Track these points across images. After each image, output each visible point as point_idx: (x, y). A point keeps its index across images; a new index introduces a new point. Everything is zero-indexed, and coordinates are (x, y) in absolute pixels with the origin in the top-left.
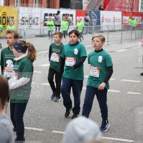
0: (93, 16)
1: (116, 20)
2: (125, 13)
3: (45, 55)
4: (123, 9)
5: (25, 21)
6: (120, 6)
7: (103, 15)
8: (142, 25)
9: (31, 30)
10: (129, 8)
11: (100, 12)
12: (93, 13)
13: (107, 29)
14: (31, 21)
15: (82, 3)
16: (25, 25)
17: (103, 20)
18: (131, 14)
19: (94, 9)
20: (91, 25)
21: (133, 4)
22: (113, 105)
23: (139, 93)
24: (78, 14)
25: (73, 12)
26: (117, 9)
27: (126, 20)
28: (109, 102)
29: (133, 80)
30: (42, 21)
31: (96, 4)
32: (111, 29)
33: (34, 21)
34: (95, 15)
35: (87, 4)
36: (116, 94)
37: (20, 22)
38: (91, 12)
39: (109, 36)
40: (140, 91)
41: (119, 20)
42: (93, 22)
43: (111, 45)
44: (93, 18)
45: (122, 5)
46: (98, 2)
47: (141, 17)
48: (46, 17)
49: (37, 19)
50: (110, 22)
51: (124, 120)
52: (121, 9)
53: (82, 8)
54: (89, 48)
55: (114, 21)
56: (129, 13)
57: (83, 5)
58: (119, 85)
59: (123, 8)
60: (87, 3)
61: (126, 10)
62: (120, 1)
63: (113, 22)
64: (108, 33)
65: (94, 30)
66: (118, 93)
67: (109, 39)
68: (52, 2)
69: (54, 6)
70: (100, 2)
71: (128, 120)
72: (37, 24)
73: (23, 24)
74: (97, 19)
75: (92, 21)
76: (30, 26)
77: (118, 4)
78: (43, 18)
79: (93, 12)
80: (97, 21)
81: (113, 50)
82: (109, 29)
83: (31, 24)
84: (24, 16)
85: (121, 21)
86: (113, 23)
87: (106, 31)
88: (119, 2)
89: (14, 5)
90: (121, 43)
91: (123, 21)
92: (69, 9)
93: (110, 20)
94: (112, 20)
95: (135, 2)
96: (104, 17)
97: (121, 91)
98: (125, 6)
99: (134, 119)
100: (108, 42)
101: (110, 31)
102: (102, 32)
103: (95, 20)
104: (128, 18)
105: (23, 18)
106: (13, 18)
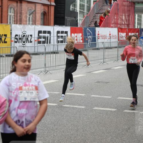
0: (88, 33)
1: (112, 36)
2: (122, 29)
3: (39, 73)
4: (119, 26)
5: (18, 39)
6: (115, 22)
7: (98, 32)
9: (25, 47)
10: (126, 24)
11: (95, 28)
13: (102, 46)
14: (24, 39)
16: (19, 42)
17: (99, 36)
19: (89, 25)
20: (86, 42)
21: (129, 20)
24: (72, 32)
25: (68, 29)
26: (113, 25)
27: (122, 37)
28: (105, 121)
29: (129, 98)
30: (36, 39)
31: (91, 20)
32: (107, 45)
33: (27, 39)
34: (90, 32)
35: (82, 21)
36: (112, 113)
37: (13, 39)
38: (86, 29)
39: (105, 53)
41: (115, 37)
42: (89, 39)
43: (107, 63)
44: (89, 35)
45: (118, 22)
46: (94, 18)
48: (40, 35)
49: (31, 37)
50: (105, 39)
51: (121, 140)
52: (117, 26)
54: (85, 66)
55: (110, 38)
56: (125, 29)
58: (115, 103)
59: (119, 24)
60: (82, 20)
61: (122, 26)
62: (115, 18)
63: (109, 39)
64: (104, 50)
65: (90, 47)
66: (114, 111)
67: (105, 56)
68: (46, 19)
69: (48, 23)
71: (125, 140)
72: (31, 42)
73: (16, 42)
74: (93, 36)
75: (87, 38)
76: (24, 44)
77: (114, 20)
78: (37, 36)
79: (88, 29)
80: (93, 38)
81: (109, 67)
82: (105, 46)
83: (24, 42)
84: (17, 34)
85: (117, 37)
87: (102, 48)
89: (7, 23)
90: (118, 60)
91: (120, 37)
92: (64, 26)
93: (106, 37)
94: (108, 36)
95: (131, 18)
96: (100, 34)
97: (117, 109)
98: (121, 23)
99: (130, 138)
100: (104, 59)
101: (105, 48)
102: (98, 49)
103: (90, 37)
104: (124, 34)
105: (16, 35)
106: (6, 35)
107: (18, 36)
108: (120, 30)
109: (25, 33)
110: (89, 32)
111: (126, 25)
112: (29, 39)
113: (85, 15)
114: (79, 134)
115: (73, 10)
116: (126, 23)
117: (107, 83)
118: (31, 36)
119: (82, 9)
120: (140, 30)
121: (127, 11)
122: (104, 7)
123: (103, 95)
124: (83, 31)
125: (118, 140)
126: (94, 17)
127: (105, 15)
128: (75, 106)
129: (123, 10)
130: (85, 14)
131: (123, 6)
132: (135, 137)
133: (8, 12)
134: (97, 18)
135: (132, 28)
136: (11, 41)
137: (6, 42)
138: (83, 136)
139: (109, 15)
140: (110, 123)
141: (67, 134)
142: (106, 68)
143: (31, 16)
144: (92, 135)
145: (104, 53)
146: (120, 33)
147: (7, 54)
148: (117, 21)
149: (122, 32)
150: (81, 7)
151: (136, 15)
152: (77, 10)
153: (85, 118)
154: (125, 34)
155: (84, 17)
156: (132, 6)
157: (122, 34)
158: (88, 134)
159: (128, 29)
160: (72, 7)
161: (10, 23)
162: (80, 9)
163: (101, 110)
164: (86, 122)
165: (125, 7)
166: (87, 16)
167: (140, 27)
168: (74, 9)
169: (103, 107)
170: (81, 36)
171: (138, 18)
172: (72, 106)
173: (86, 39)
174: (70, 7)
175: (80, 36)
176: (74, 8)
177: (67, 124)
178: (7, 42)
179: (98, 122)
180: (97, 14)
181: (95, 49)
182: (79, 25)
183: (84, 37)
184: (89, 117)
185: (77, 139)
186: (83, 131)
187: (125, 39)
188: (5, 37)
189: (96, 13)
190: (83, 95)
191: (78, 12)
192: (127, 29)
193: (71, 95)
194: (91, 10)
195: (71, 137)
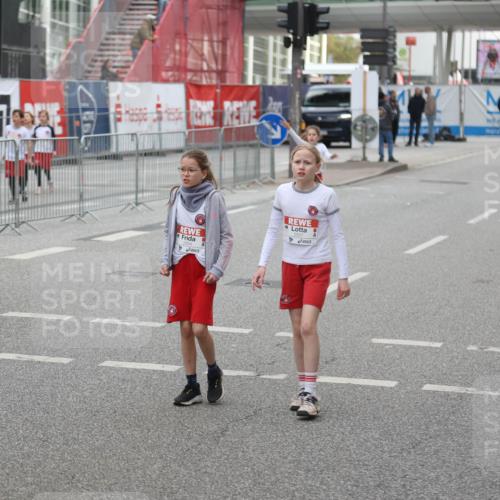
0: (82, 102)
1: (167, 112)
2: (199, 87)
4: (189, 76)
6: (177, 63)
7: (118, 97)
8: (256, 129)
10: (213, 71)
11: (107, 85)
12: (82, 91)
13: (132, 147)
15: (42, 54)
17: (120, 113)
18: (218, 91)
19: (87, 74)
20: (75, 133)
21: (224, 56)
22: (154, 418)
23: (247, 373)
24: (26, 96)
25: (10, 87)
26: (170, 73)
27: (200, 116)
28: (142, 407)
29: (224, 325)
31: (93, 56)
32: (146, 144)
35: (62, 59)
36: (165, 379)
38: (72, 87)
39: (140, 172)
40: (251, 365)
41: (176, 115)
42: (85, 122)
43: (148, 204)
44: (84, 110)
45: (186, 62)
46: (100, 50)
47: (253, 103)
50: (143, 122)
51: (195, 471)
52: (183, 76)
53: (42, 73)
55: (160, 119)
56: (210, 87)
57: (48, 59)
59: (191, 71)
60: (60, 55)
61: (201, 78)
62: (177, 47)
63: (154, 120)
64: (137, 161)
65: (89, 151)
66: (173, 374)
67: (140, 184)
71: (209, 470)
74: (98, 111)
75: (78, 118)
77: (172, 56)
79: (80, 87)
80: (99, 117)
81: (156, 221)
82: (140, 148)
85: (184, 115)
86: (156, 125)
87: (129, 155)
88: (175, 51)
91: (192, 115)
93: (145, 114)
94: (152, 113)
95: (232, 48)
96: (123, 105)
98: (196, 64)
99: (228, 465)
100: (137, 192)
101: (141, 155)
102: (116, 157)
103: (90, 115)
104: (207, 106)
108: (195, 91)
110: (84, 99)
111: (214, 75)
113: (73, 40)
114: (51, 453)
115: (30, 19)
116: (214, 66)
119: (61, 16)
120: (261, 89)
121: (218, 24)
122: (138, 10)
124: (65, 94)
125: (185, 472)
126: (103, 44)
128: (37, 358)
129: (203, 23)
130: (72, 33)
131: (201, 8)
132: (244, 462)
134: (114, 50)
135: (236, 83)
140: (158, 416)
141: (11, 453)
142: (143, 224)
144: (94, 458)
145: (137, 170)
146: (192, 102)
148: (183, 58)
149: (201, 97)
150: (58, 11)
151: (248, 39)
152: (43, 20)
153: (70, 399)
154: (211, 104)
155: (68, 45)
156: (233, 8)
157: (199, 103)
158: (82, 452)
159: (223, 88)
160: (26, 11)
162: (54, 16)
163: (128, 370)
164: (77, 413)
165: (210, 11)
166: (80, 43)
167: (264, 80)
168: (33, 17)
169: (134, 361)
170: (59, 112)
171: (255, 51)
172: (26, 357)
173: (76, 123)
174: (17, 11)
175: (55, 113)
176: (31, 13)
177: (8, 421)
179: (115, 412)
180: (114, 33)
181: (106, 158)
182: (52, 72)
183: (67, 115)
184: (86, 393)
185: (43, 472)
186: (66, 443)
187: (209, 121)
189: (110, 33)
191: (47, 26)
192: (216, 87)
193: (21, 319)
194: (92, 20)
195: (22, 465)
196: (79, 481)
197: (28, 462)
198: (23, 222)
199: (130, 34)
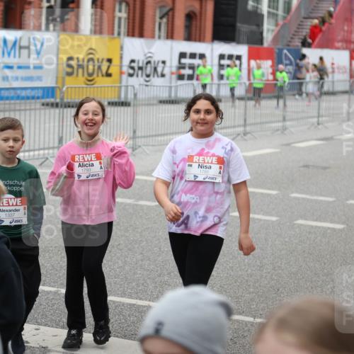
1: (338, 68)
4: (352, 46)
5: (136, 68)
6: (346, 37)
9: (149, 87)
11: (300, 50)
12: (286, 54)
14: (149, 69)
15: (261, 30)
16: (137, 76)
19: (289, 43)
22: (328, 256)
24: (251, 57)
25: (242, 50)
26: (340, 44)
28: (320, 249)
30: (174, 70)
31: (293, 32)
33: (155, 69)
34: (291, 57)
35: (274, 34)
36: (335, 233)
37: (125, 69)
38: (281, 50)
39: (321, 105)
41: (344, 70)
42: (287, 73)
43: (326, 125)
44: (287, 65)
45: (351, 37)
46: (298, 28)
48: (183, 61)
49: (163, 65)
52: (348, 45)
53: (261, 41)
54: (278, 130)
55: (333, 72)
57: (265, 34)
58: (342, 213)
60: (273, 31)
62: (346, 28)
63: (330, 73)
65: (289, 90)
66: (341, 230)
67: (321, 111)
69: (200, 36)
70: (302, 29)
72: (163, 75)
73: (131, 75)
76: (147, 79)
77: (342, 33)
78: (175, 63)
79: (285, 51)
81: (329, 136)
83: (148, 76)
84: (133, 58)
85: (348, 71)
86: (331, 76)
88: (344, 31)
89: (113, 34)
90: (348, 120)
92: (234, 44)
97: (347, 225)
100: (319, 117)
103: (290, 68)
105: (133, 61)
106: (110, 61)
107: (136, 62)
109: (150, 57)
110: (287, 58)
112: (159, 70)
113: (281, 22)
114: (264, 275)
115: (255, 9)
117: (325, 168)
118: (164, 62)
119: (274, 6)
123: (316, 194)
124: (275, 55)
126: (300, 25)
127: (323, 21)
128: (256, 216)
130: (280, 18)
133: (114, 11)
136: (122, 73)
137: (109, 75)
138: (273, 280)
139: (333, 21)
140: (330, 256)
141: (240, 273)
142: (322, 137)
143: (165, 20)
144: (292, 279)
145: (319, 104)
147: (110, 100)
148: (349, 35)
150: (272, 4)
152: (263, 9)
153: (277, 242)
155: (277, 25)
158: (284, 275)
160: (253, 4)
161: (119, 34)
162: (269, 7)
163: (312, 227)
164: (281, 251)
166: (286, 24)
168: (257, 8)
169: (316, 221)
174: (247, 3)
175: (269, 67)
176: (256, 5)
178: (113, 75)
179: (304, 252)
182: (267, 42)
183: (276, 68)
184: (287, 240)
185: (260, 286)
186: (274, 269)
188: (107, 64)
189: (305, 18)
190: (274, 192)
191: (265, 13)
194: (293, 10)
195: (247, 281)
196: (281, 292)
197: (251, 279)
198: (249, 133)
199: (317, 18)
